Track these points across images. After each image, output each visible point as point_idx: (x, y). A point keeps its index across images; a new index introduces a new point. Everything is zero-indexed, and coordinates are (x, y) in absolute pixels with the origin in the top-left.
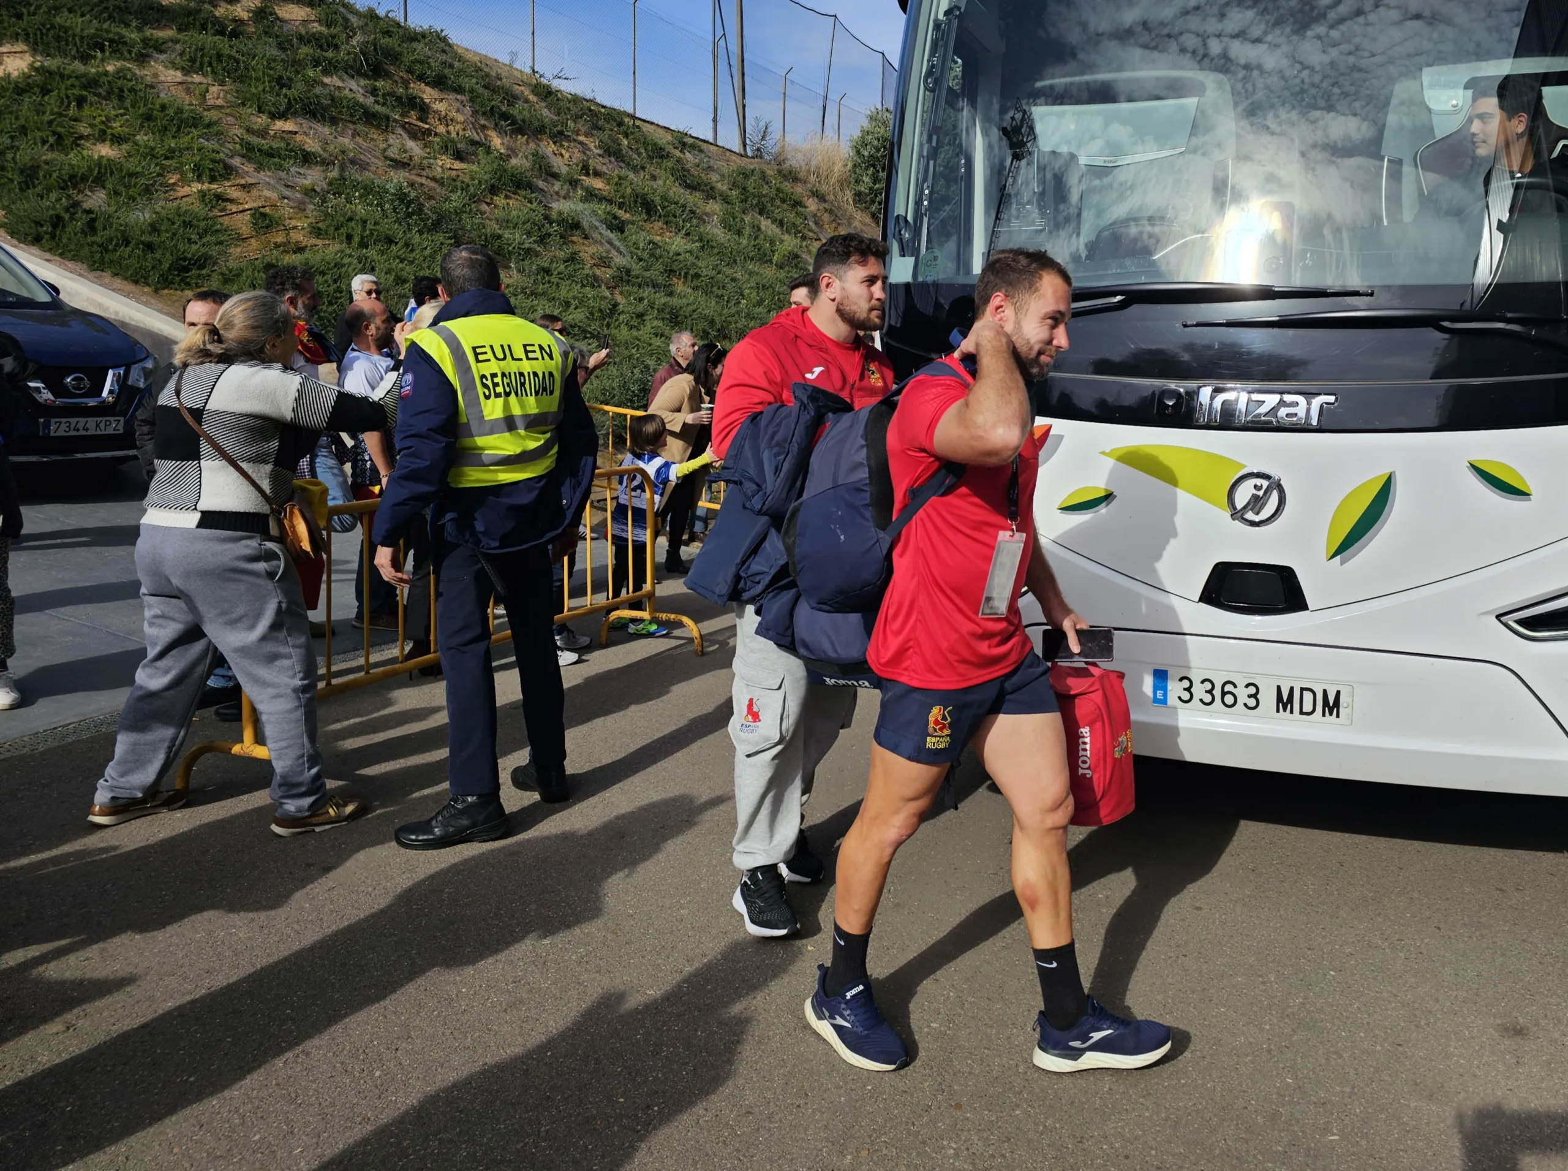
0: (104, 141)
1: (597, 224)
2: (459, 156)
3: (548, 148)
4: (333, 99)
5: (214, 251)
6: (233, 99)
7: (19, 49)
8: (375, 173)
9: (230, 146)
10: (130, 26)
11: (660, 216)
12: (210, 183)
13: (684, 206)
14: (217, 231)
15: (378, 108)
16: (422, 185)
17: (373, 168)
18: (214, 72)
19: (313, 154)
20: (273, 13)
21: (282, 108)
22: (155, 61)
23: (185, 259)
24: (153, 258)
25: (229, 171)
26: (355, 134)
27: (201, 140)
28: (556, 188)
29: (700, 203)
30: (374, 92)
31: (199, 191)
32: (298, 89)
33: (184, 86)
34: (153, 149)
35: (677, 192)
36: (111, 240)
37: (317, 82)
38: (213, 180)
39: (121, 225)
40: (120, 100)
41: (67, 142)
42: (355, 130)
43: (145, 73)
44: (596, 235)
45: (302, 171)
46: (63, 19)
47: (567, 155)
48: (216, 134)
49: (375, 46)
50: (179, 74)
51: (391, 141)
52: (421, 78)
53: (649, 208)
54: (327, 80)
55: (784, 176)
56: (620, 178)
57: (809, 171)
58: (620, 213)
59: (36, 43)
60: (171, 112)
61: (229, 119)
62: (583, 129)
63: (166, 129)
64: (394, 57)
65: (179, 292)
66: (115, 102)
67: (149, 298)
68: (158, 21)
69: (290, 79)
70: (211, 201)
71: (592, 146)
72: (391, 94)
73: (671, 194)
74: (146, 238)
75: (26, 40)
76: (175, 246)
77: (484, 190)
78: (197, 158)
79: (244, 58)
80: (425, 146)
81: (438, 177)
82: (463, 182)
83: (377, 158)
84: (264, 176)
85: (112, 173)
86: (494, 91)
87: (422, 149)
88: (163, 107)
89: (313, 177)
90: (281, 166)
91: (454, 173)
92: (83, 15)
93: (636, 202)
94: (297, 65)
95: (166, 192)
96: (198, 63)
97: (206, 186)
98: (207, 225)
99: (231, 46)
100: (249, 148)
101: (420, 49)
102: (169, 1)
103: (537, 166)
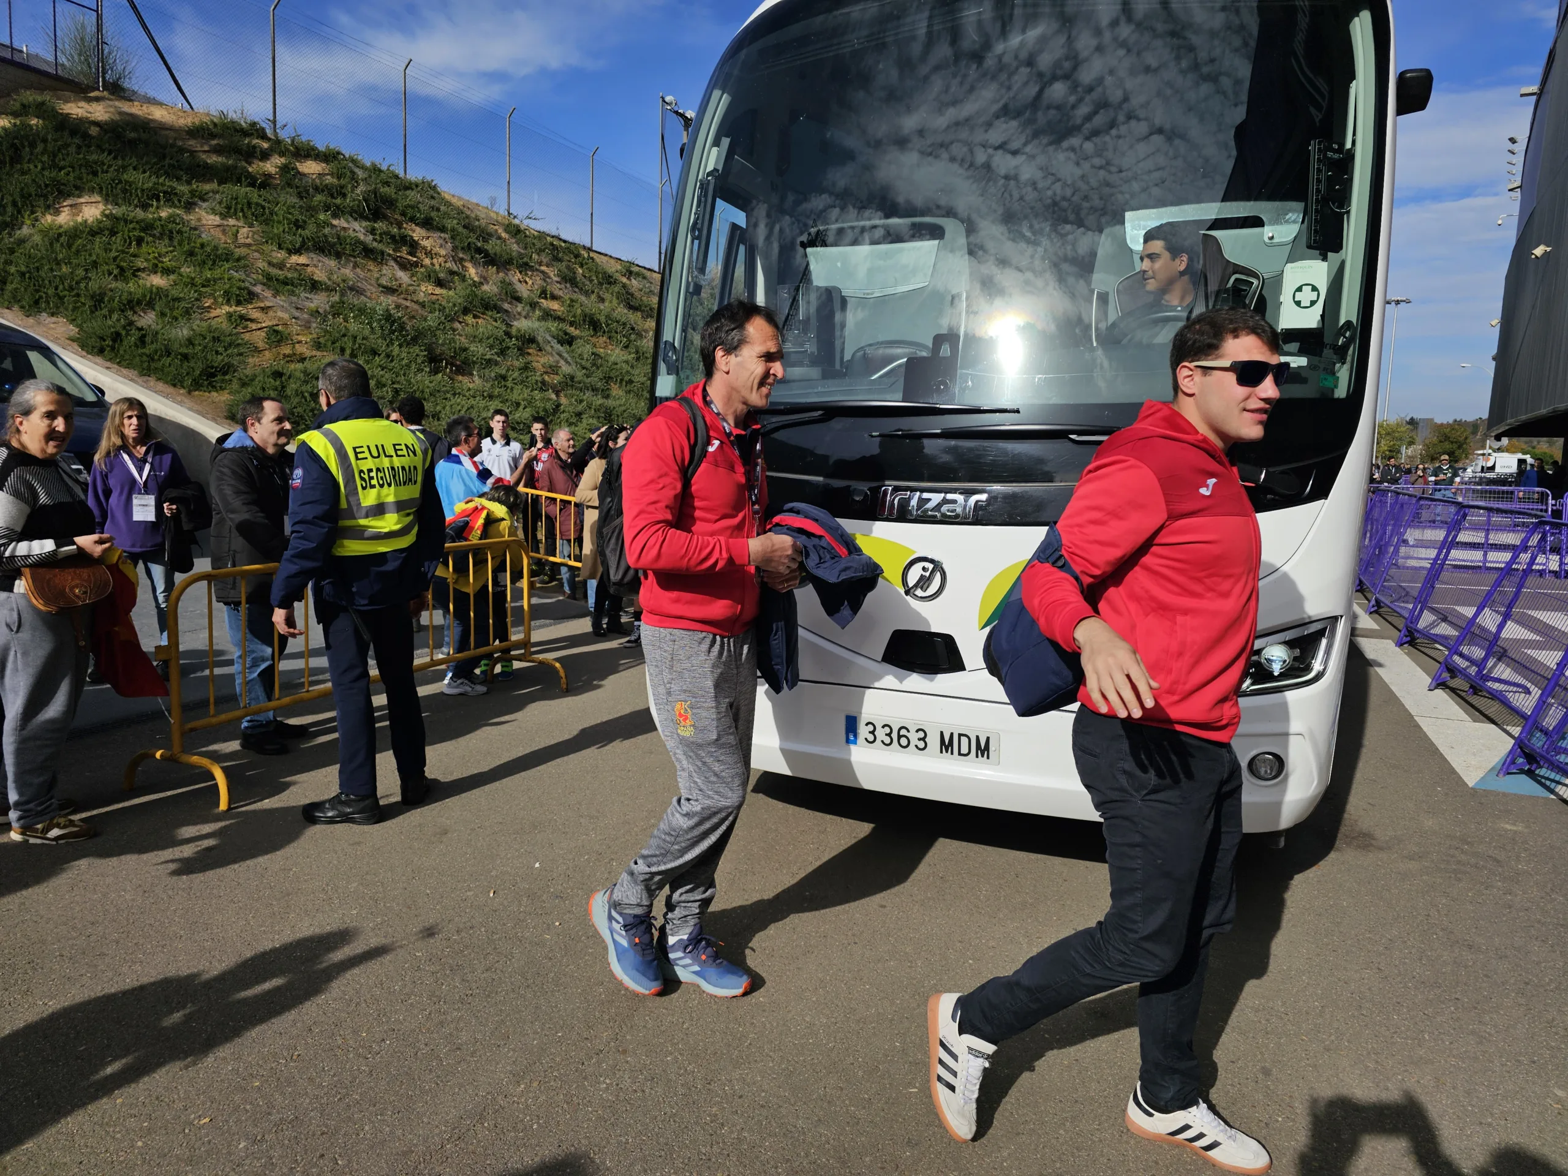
0: (156, 273)
1: (550, 339)
2: (440, 283)
3: (514, 276)
4: (339, 238)
5: (235, 361)
6: (259, 239)
7: (93, 200)
8: (370, 298)
9: (254, 276)
10: (181, 180)
11: (604, 332)
12: (236, 306)
13: (624, 324)
14: (239, 345)
15: (375, 244)
16: (407, 307)
17: (369, 294)
18: (245, 217)
19: (320, 282)
20: (295, 169)
21: (297, 246)
22: (199, 208)
23: (212, 367)
24: (188, 367)
25: (252, 296)
26: (356, 266)
27: (231, 272)
28: (519, 309)
29: (639, 322)
30: (373, 231)
31: (227, 313)
32: (310, 230)
33: (221, 228)
34: (193, 279)
35: (622, 312)
36: (156, 351)
37: (327, 224)
38: (239, 303)
39: (165, 340)
40: (169, 240)
41: (128, 274)
42: (356, 262)
43: (190, 217)
44: (548, 348)
45: (309, 296)
46: (130, 176)
47: (530, 282)
48: (244, 267)
49: (375, 194)
50: (217, 218)
51: (384, 272)
52: (412, 220)
53: (595, 326)
54: (335, 222)
56: (572, 300)
58: (572, 330)
59: (107, 195)
60: (208, 249)
61: (256, 254)
62: (544, 261)
63: (204, 263)
64: (391, 203)
66: (167, 241)
67: (183, 399)
68: (204, 175)
69: (305, 222)
70: (236, 320)
71: (551, 274)
72: (387, 233)
73: (615, 314)
74: (183, 350)
75: (100, 192)
76: (205, 358)
77: (457, 311)
78: (227, 286)
79: (270, 205)
80: (412, 276)
81: (421, 300)
82: (440, 305)
83: (372, 285)
84: (280, 300)
85: (160, 298)
86: (472, 230)
87: (409, 278)
88: (202, 246)
89: (319, 301)
90: (293, 292)
91: (434, 298)
92: (144, 172)
93: (584, 321)
94: (311, 210)
95: (201, 313)
96: (233, 210)
97: (233, 309)
98: (232, 340)
99: (260, 196)
100: (269, 278)
101: (413, 196)
102: (213, 159)
103: (505, 291)
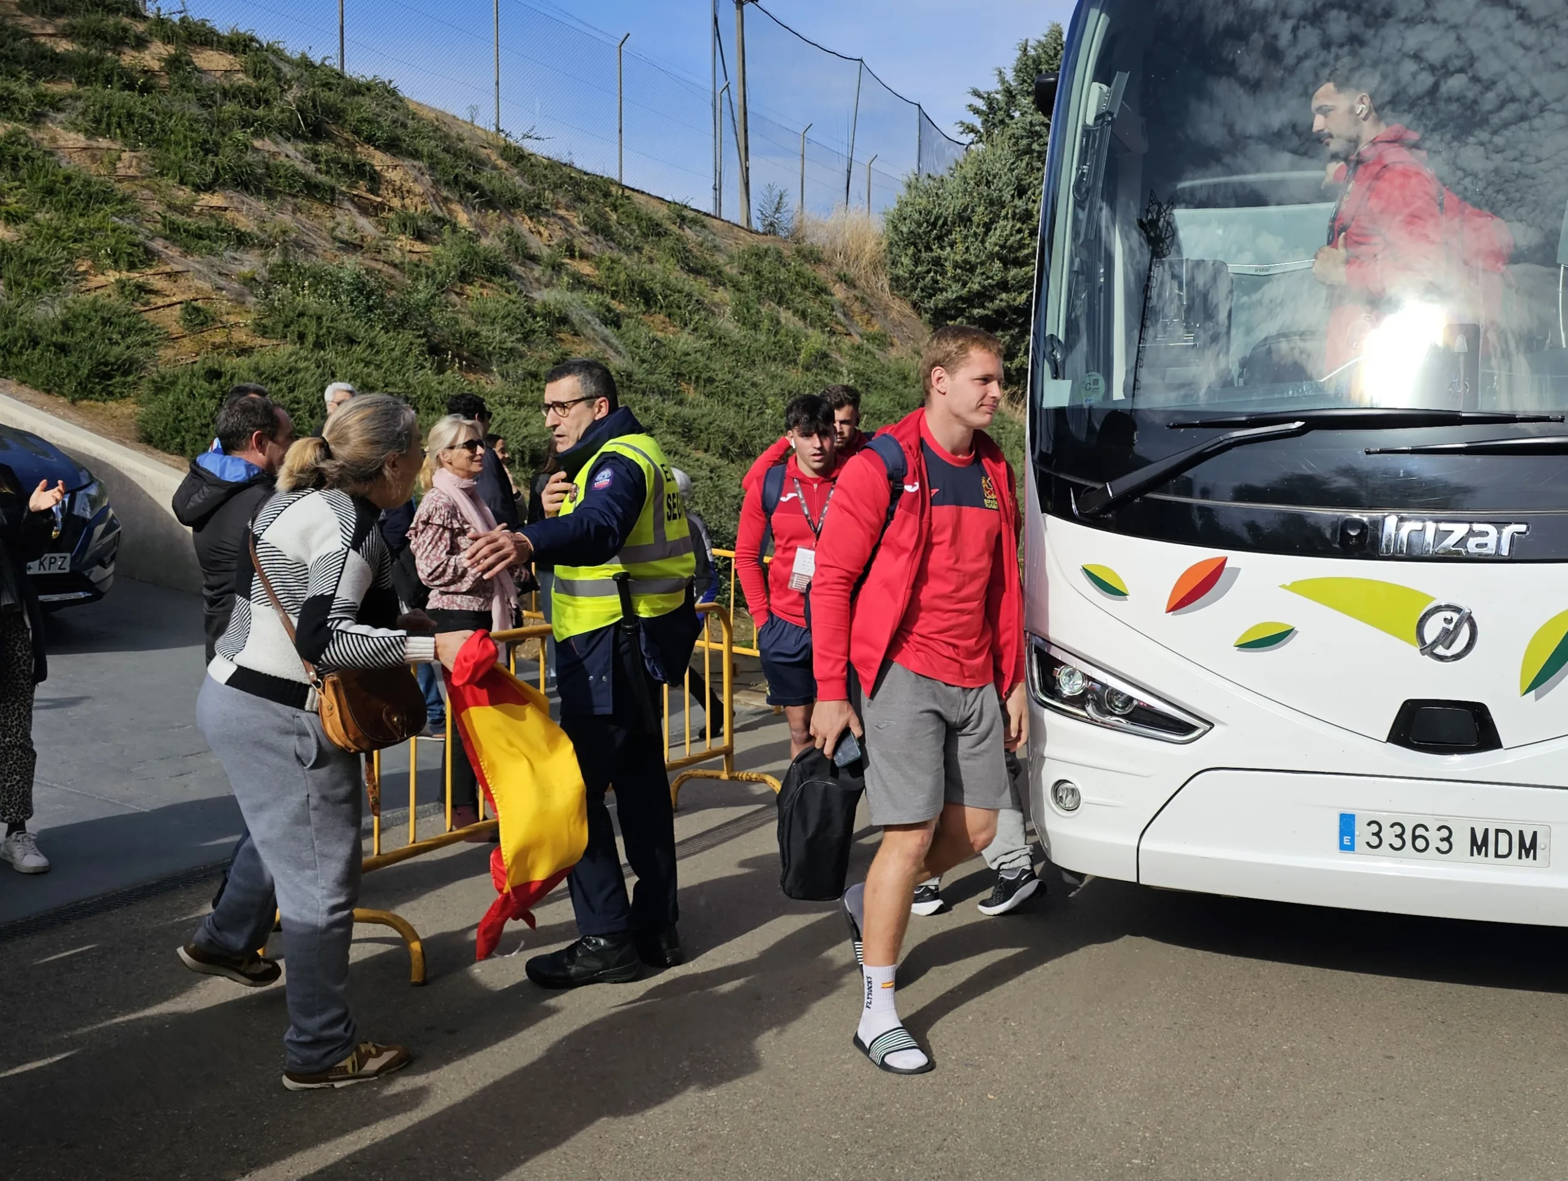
1: (589, 317)
2: (420, 236)
3: (524, 225)
4: (267, 168)
5: (140, 354)
6: (149, 168)
8: (324, 259)
9: (150, 226)
10: (19, 78)
11: (661, 308)
12: (128, 271)
13: (689, 295)
14: (141, 329)
16: (379, 271)
17: (319, 251)
18: (124, 135)
19: (249, 234)
20: (189, 63)
21: (208, 179)
22: (52, 122)
23: (106, 364)
24: (68, 363)
25: (150, 256)
26: (297, 209)
27: (115, 219)
28: (537, 274)
29: (707, 291)
30: (315, 158)
31: (117, 281)
32: (226, 156)
33: (89, 152)
34: (57, 230)
35: (680, 277)
36: (16, 340)
37: (248, 146)
38: (132, 267)
39: (26, 323)
40: (13, 169)
42: (295, 205)
43: (41, 136)
44: (588, 332)
45: (237, 255)
47: (546, 234)
48: (132, 212)
49: (314, 101)
50: (81, 137)
52: (370, 140)
53: (648, 297)
54: (257, 143)
55: (804, 256)
56: (613, 261)
57: (834, 251)
58: (614, 304)
60: (77, 184)
61: (146, 192)
62: (563, 201)
63: (71, 206)
64: (337, 115)
65: (101, 404)
66: (8, 171)
67: (66, 411)
68: (53, 72)
69: (216, 143)
70: (131, 293)
71: (575, 222)
72: (336, 160)
73: (674, 281)
74: (59, 338)
76: (94, 348)
77: (453, 277)
78: (113, 241)
79: (160, 118)
80: (379, 223)
81: (397, 261)
82: (427, 268)
83: (325, 239)
84: (193, 262)
85: (9, 258)
86: (457, 156)
87: (376, 228)
88: (68, 179)
89: (250, 263)
90: (212, 249)
91: (415, 257)
93: (632, 290)
94: (222, 125)
95: (77, 282)
96: (103, 126)
97: (125, 275)
98: (130, 322)
99: (143, 103)
100: (174, 228)
101: (368, 105)
102: (64, 46)
103: (513, 247)
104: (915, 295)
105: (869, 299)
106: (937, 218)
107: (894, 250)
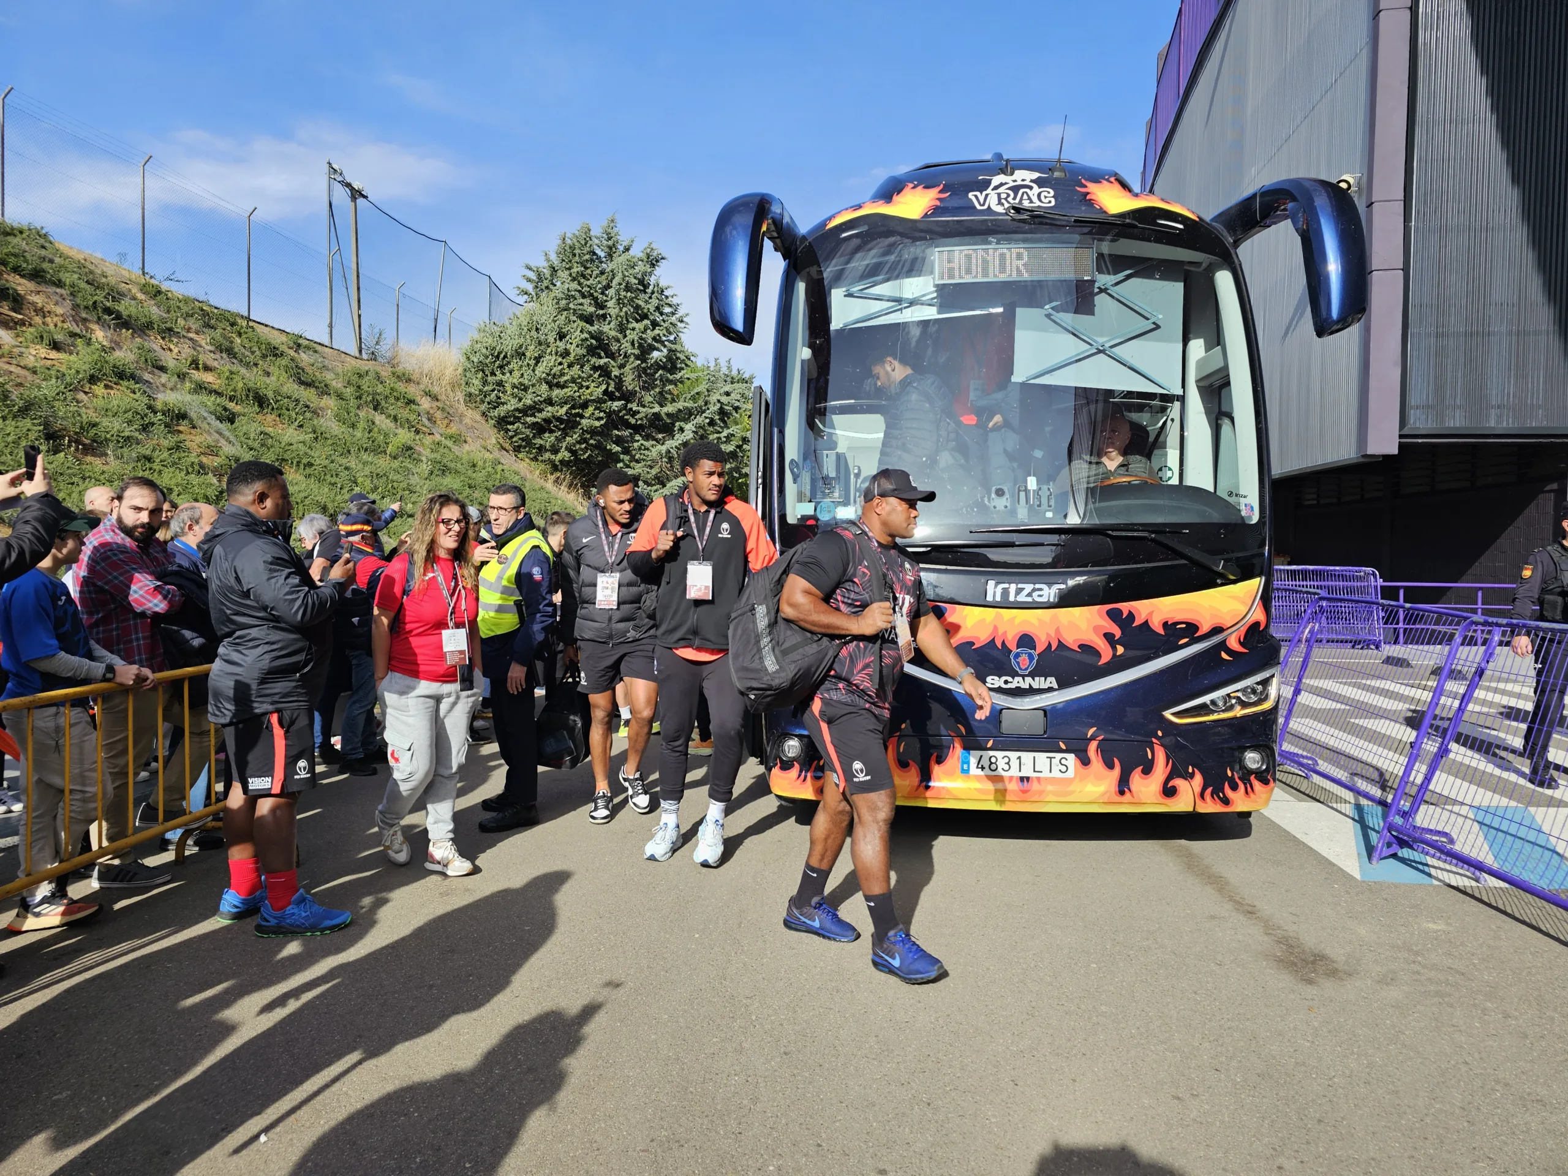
1: (206, 415)
2: (56, 346)
3: (155, 343)
11: (273, 409)
13: (297, 401)
16: (10, 372)
28: (163, 380)
29: (314, 398)
35: (291, 387)
44: (204, 426)
47: (176, 350)
52: (16, 270)
53: (261, 401)
55: (398, 377)
56: (232, 373)
57: (421, 374)
58: (231, 406)
62: (194, 327)
71: (202, 342)
73: (285, 389)
77: (83, 379)
80: (18, 335)
81: (31, 365)
82: (58, 371)
86: (98, 288)
87: (14, 338)
91: (49, 362)
93: (247, 396)
101: (16, 243)
103: (143, 359)
104: (484, 407)
105: (448, 409)
106: (499, 353)
107: (468, 374)
